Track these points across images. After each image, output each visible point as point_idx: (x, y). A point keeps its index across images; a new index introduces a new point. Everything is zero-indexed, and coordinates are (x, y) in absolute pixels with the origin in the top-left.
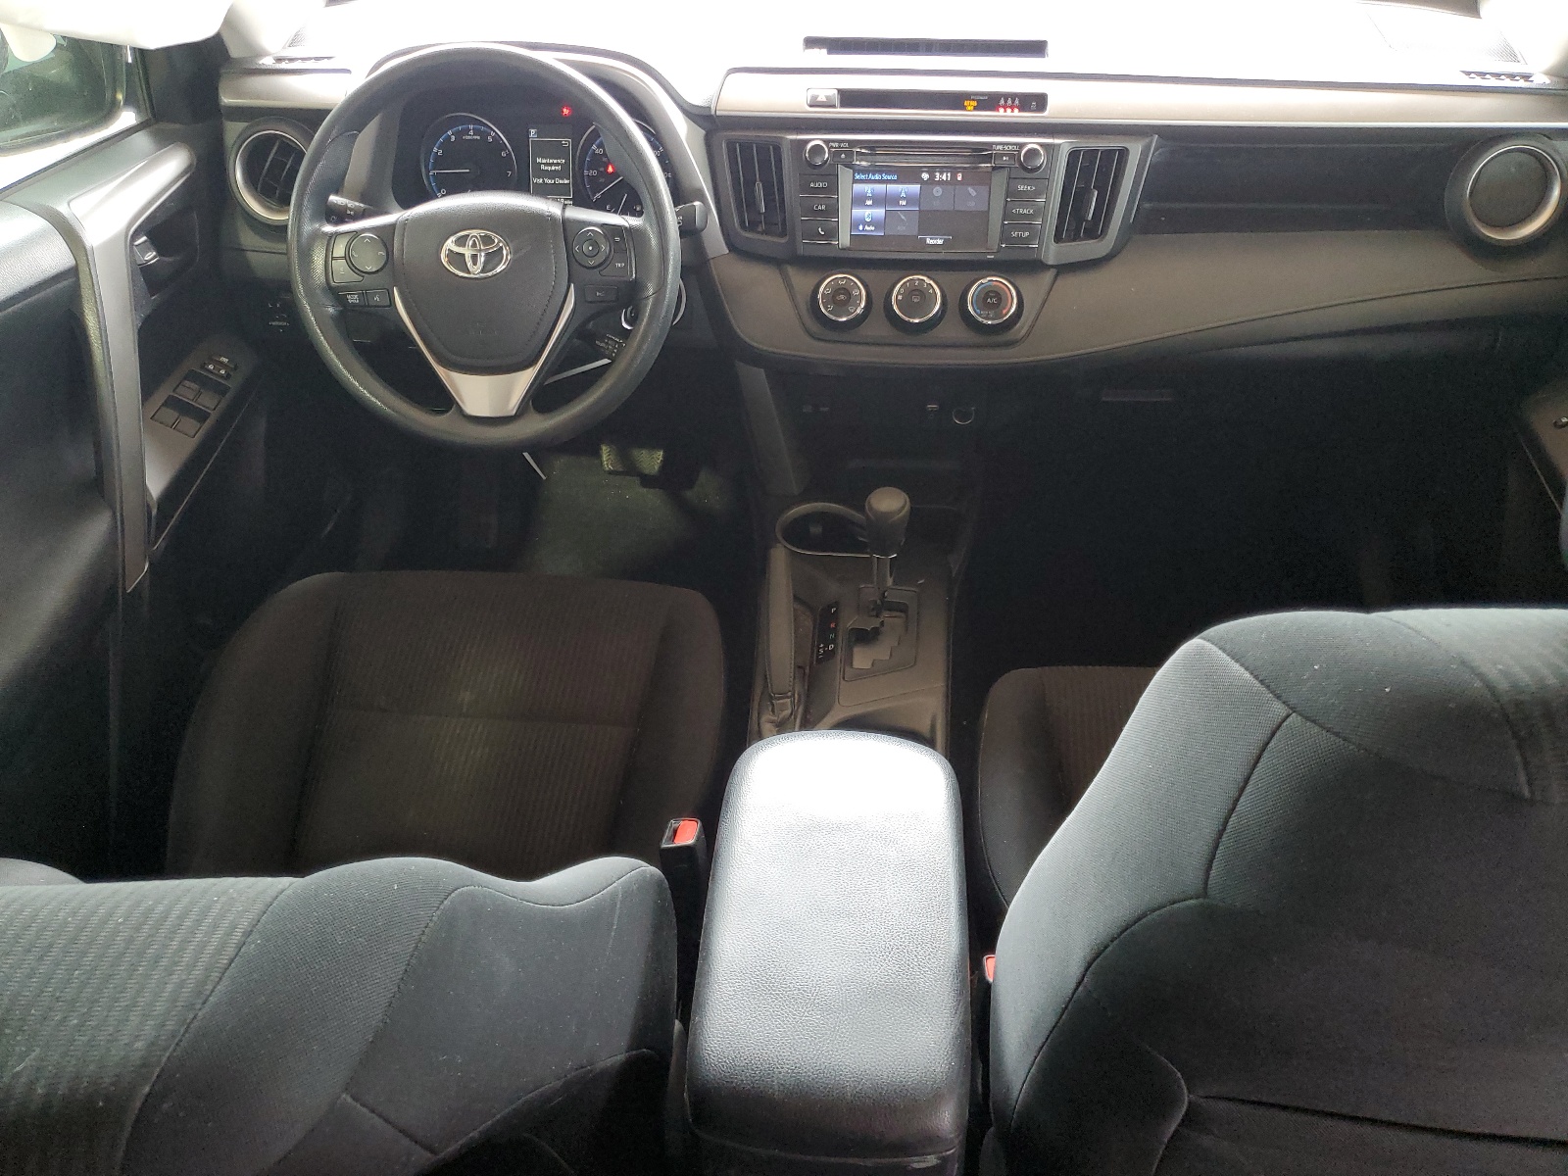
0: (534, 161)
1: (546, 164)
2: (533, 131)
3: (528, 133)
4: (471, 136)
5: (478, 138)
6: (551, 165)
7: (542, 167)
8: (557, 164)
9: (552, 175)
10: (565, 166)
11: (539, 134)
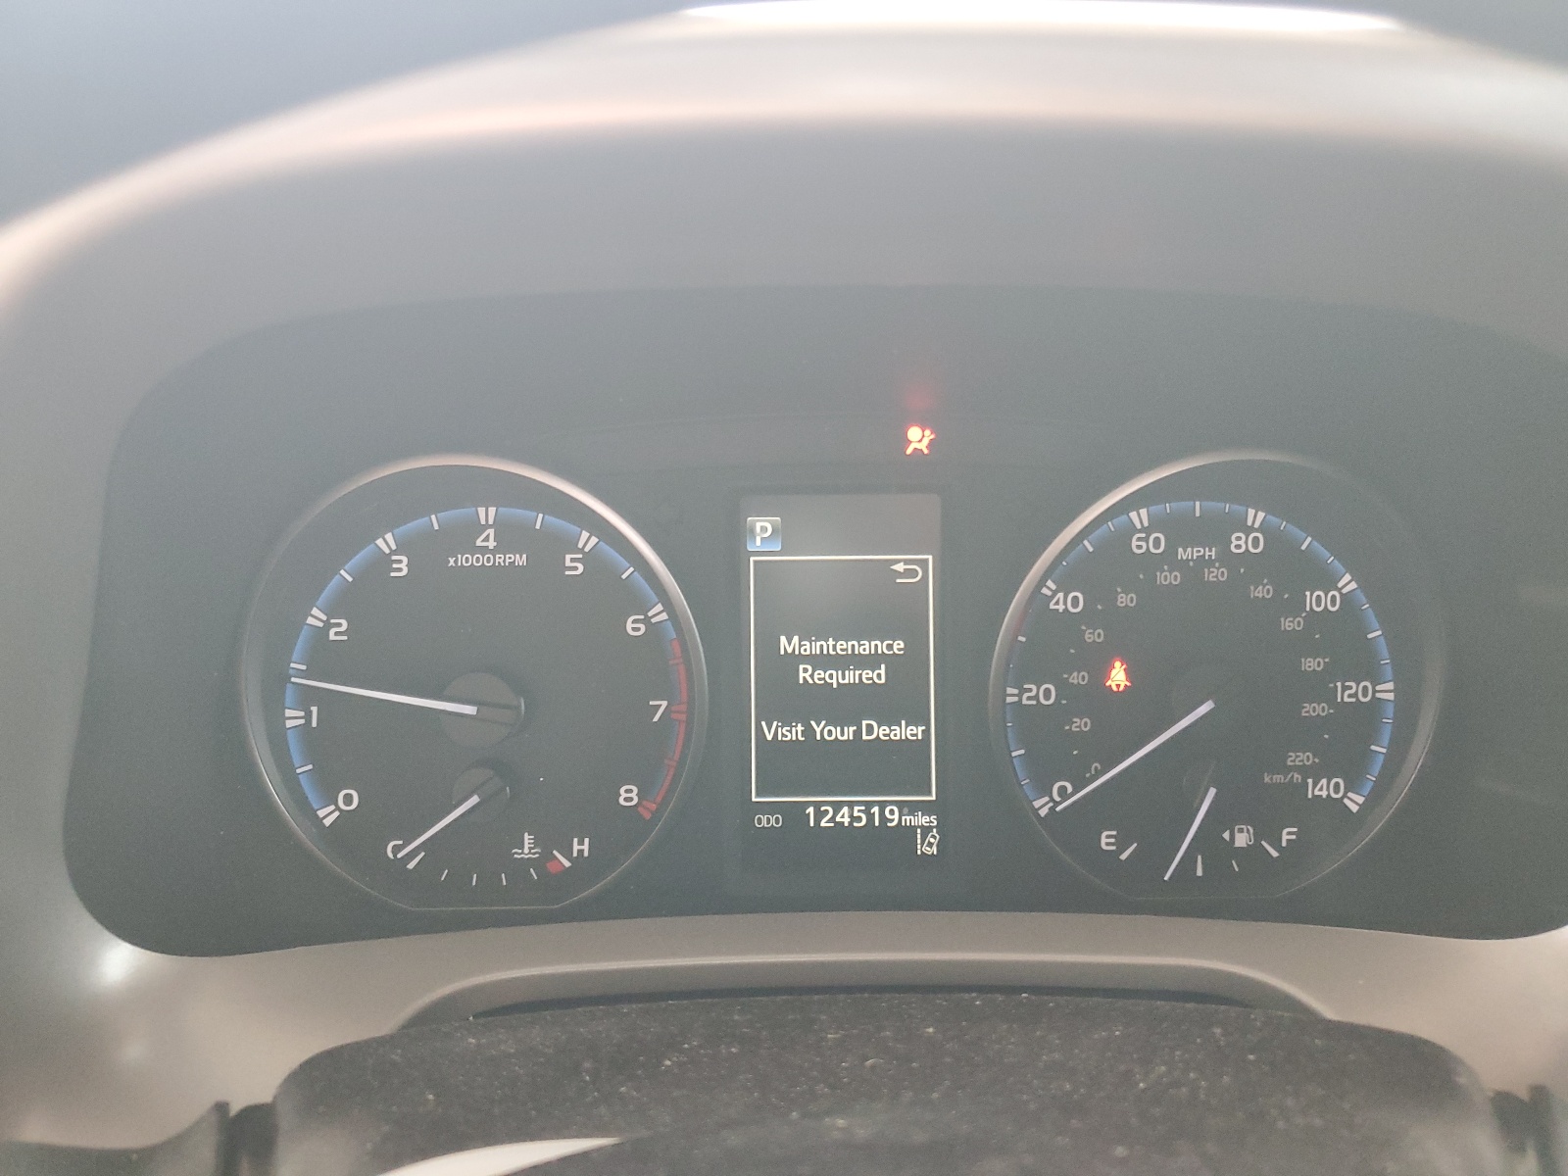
0: (767, 645)
1: (820, 661)
2: (762, 527)
3: (738, 534)
4: (487, 552)
5: (521, 560)
6: (841, 662)
7: (804, 674)
8: (872, 661)
9: (847, 704)
10: (905, 669)
11: (787, 536)
